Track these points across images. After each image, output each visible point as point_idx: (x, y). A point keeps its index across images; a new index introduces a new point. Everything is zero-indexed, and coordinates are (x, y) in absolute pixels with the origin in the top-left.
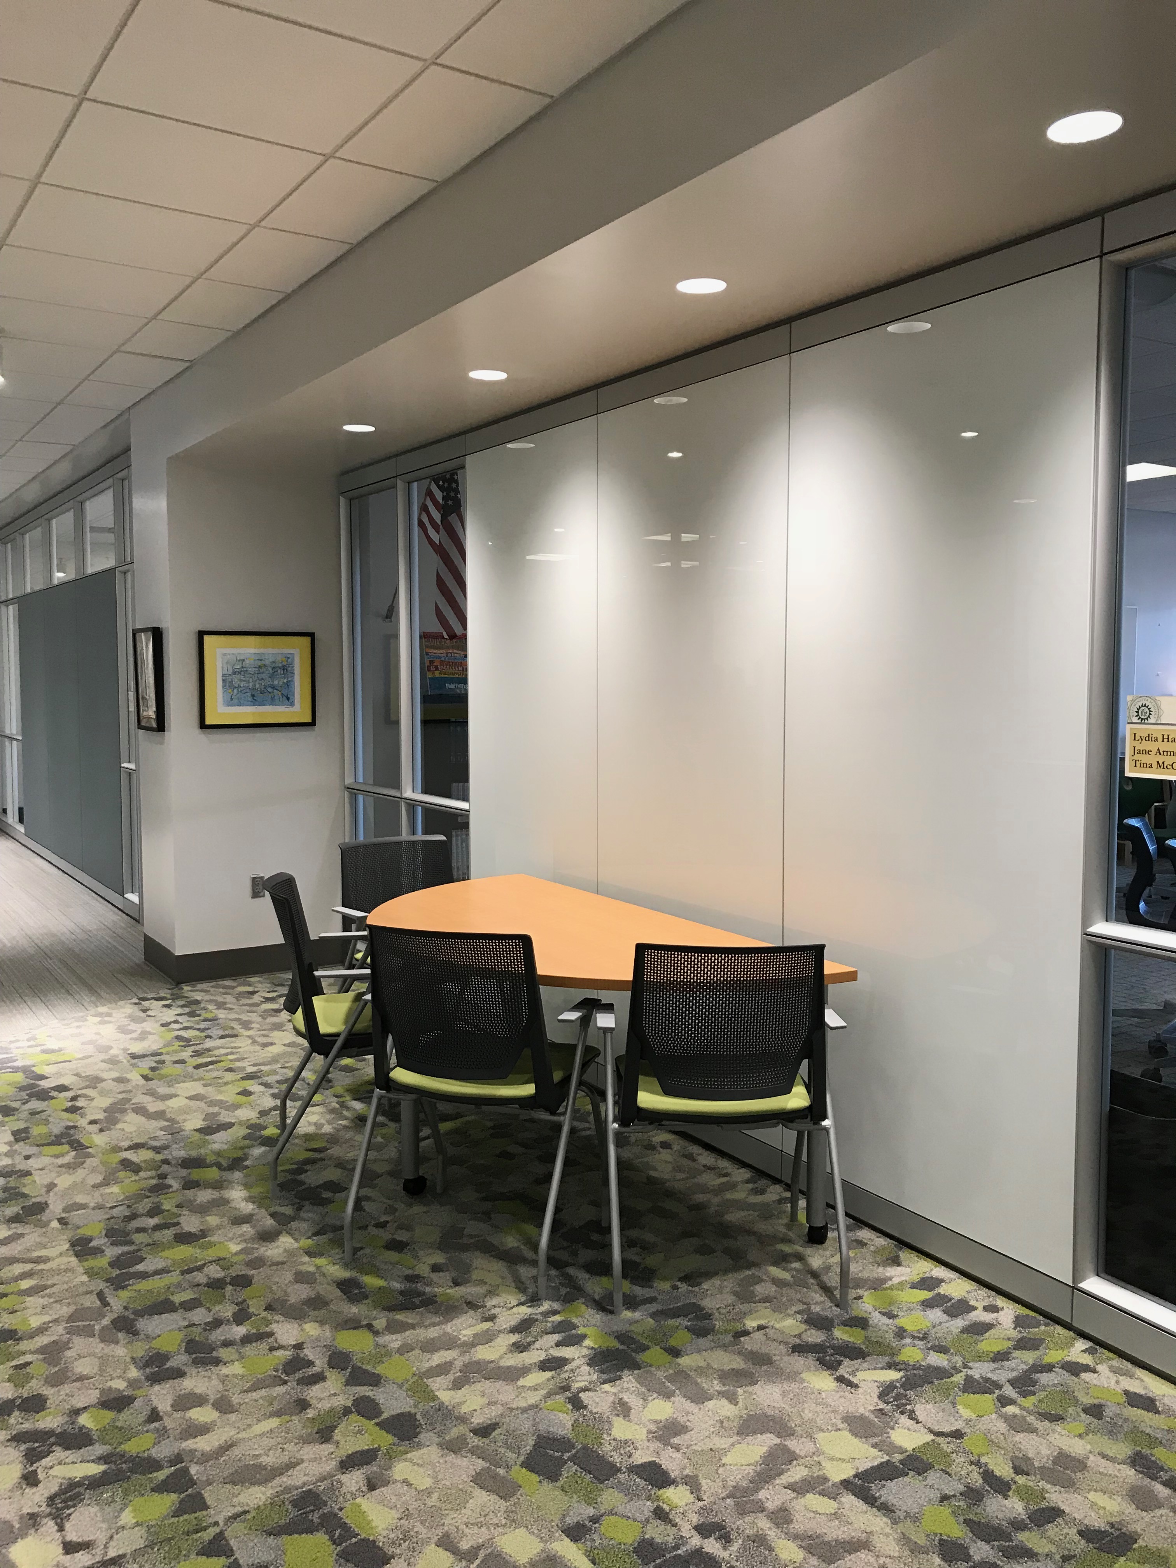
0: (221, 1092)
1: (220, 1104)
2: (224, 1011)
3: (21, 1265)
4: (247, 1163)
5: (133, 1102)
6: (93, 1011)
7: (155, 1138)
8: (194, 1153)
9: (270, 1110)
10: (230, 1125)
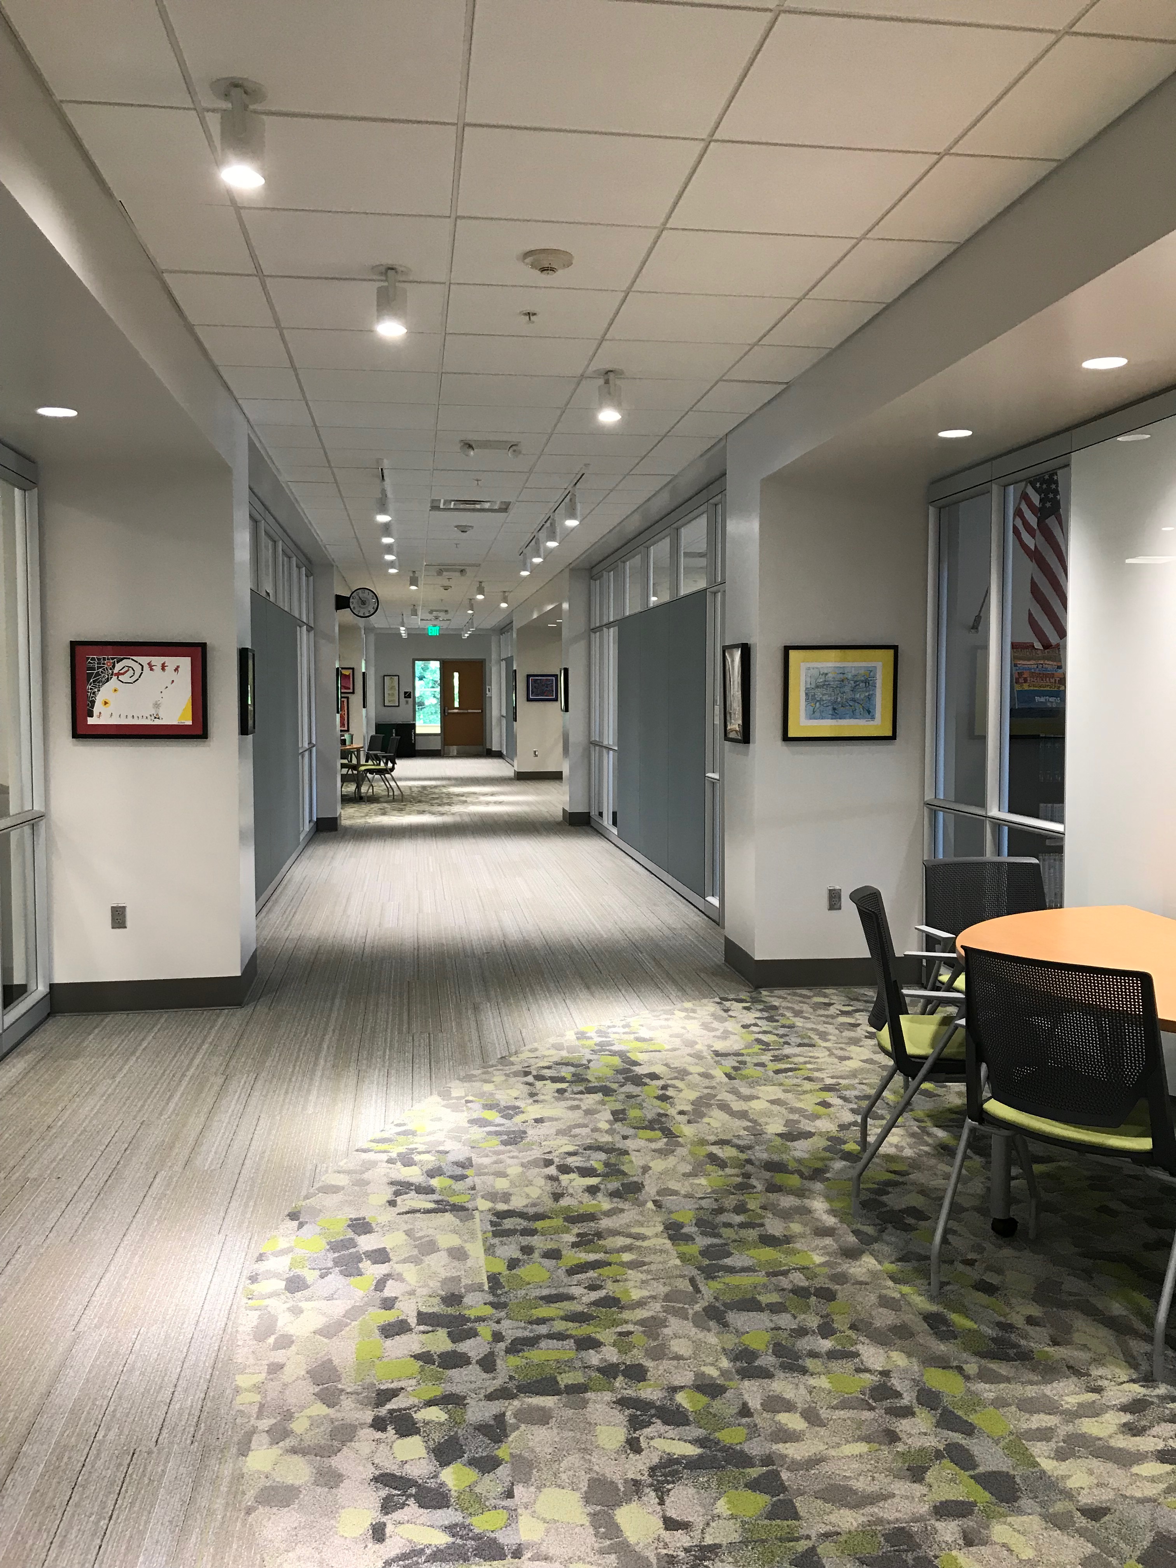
0: (801, 1100)
1: (800, 1111)
2: (802, 1020)
3: (622, 1238)
4: (828, 1175)
5: (718, 1098)
6: (679, 1006)
7: (739, 1137)
8: (776, 1157)
9: (850, 1124)
10: (809, 1135)
